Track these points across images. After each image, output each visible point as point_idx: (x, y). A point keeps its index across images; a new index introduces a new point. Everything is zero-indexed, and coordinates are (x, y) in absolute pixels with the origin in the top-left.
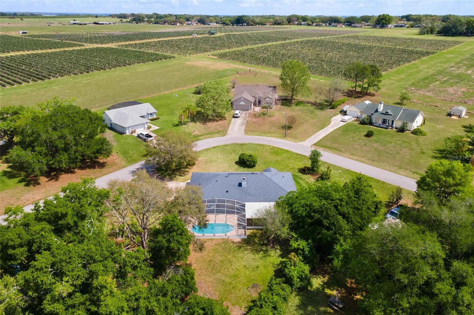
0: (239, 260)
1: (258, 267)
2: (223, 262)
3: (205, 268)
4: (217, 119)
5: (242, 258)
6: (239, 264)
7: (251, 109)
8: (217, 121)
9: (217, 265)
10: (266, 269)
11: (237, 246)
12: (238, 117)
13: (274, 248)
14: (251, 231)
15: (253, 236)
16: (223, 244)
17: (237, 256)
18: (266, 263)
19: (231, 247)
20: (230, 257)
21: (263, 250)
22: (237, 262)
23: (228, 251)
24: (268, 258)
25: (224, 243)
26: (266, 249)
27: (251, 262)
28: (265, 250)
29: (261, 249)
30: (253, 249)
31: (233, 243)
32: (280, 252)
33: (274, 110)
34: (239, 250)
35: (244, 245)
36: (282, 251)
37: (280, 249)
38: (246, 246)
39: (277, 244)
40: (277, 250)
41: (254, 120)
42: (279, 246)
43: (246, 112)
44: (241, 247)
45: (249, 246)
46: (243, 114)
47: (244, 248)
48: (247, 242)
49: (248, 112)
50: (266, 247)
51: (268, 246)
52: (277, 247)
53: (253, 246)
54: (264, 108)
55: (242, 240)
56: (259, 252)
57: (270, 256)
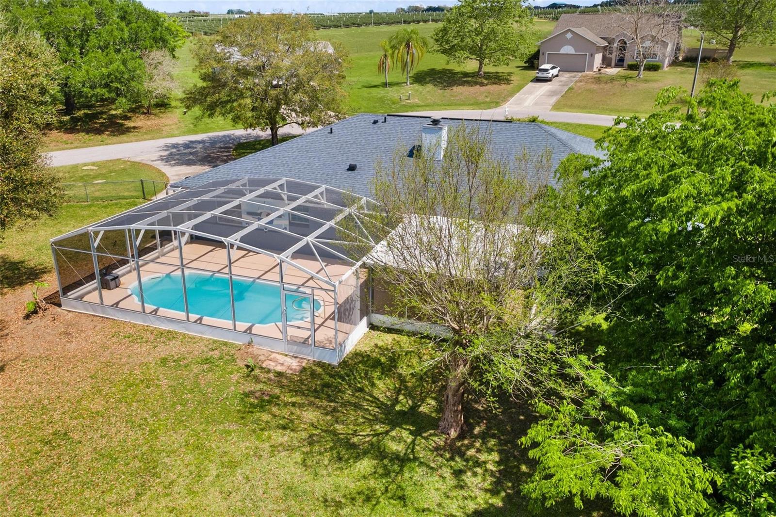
0: (199, 477)
4: (486, 82)
5: (233, 465)
7: (591, 67)
8: (482, 84)
9: (64, 469)
11: (248, 394)
12: (546, 80)
13: (456, 452)
14: (388, 339)
15: (376, 365)
16: (196, 369)
19: (221, 391)
20: (172, 438)
22: (179, 487)
23: (190, 407)
25: (207, 360)
29: (372, 444)
30: (325, 431)
31: (248, 376)
32: (488, 495)
33: (665, 72)
34: (243, 418)
35: (291, 397)
36: (503, 494)
37: (499, 471)
38: (301, 406)
39: (494, 436)
40: (475, 474)
41: (594, 87)
42: (500, 452)
43: (573, 74)
44: (269, 402)
45: (317, 407)
46: (565, 77)
47: (278, 413)
48: (326, 385)
49: (580, 74)
50: (410, 439)
51: (431, 435)
52: (483, 457)
53: (338, 411)
54: (632, 67)
55: (304, 370)
56: (347, 461)
57: (405, 506)
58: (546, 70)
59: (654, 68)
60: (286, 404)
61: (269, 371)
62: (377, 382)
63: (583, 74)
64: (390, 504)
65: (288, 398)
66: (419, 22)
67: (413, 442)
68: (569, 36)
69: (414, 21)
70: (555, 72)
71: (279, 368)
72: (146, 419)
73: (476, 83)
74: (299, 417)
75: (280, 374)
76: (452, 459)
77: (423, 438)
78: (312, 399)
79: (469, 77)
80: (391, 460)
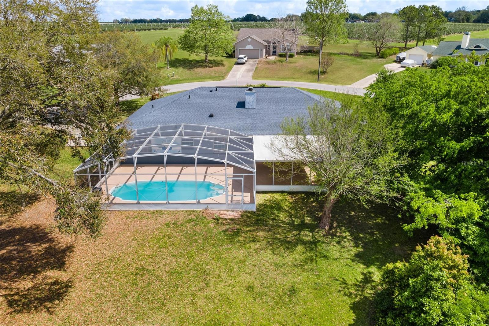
0: (231, 270)
1: (293, 291)
2: (179, 274)
3: (114, 295)
4: (211, 65)
5: (243, 262)
6: (232, 281)
7: (262, 57)
8: (210, 67)
9: (157, 283)
10: (322, 297)
11: (226, 231)
12: (243, 64)
13: (333, 235)
14: (268, 196)
15: (272, 208)
16: (189, 225)
17: (225, 255)
18: (318, 276)
19: (210, 232)
20: (203, 258)
21: (304, 243)
22: (224, 276)
23: (201, 242)
24: (323, 263)
25: (191, 220)
26: (313, 236)
27: (272, 274)
28: (310, 243)
29: (297, 240)
30: (273, 239)
31: (218, 223)
32: (356, 248)
33: (296, 58)
34: (231, 241)
35: (247, 228)
36: (360, 246)
37: (353, 238)
38: (254, 231)
39: (342, 226)
40: (345, 242)
41: (267, 66)
42: (349, 231)
43: (254, 60)
44: (238, 232)
45: (261, 230)
46: (251, 61)
47: (246, 236)
48: (258, 220)
49: (257, 60)
50: (311, 234)
51: (318, 231)
52: (344, 235)
53: (272, 230)
54: (281, 56)
55: (242, 216)
56: (292, 248)
57: (328, 259)
58: (242, 58)
59: (291, 56)
60: (247, 232)
61: (226, 219)
62: (279, 215)
63: (258, 59)
64: (322, 260)
65: (246, 229)
66: (145, 30)
67: (313, 235)
68: (249, 40)
69: (142, 30)
70: (246, 59)
71: (230, 217)
72: (181, 252)
73: (206, 66)
74: (257, 236)
75: (232, 220)
76: (332, 238)
77: (316, 232)
78: (256, 227)
79: (200, 63)
80: (309, 244)
